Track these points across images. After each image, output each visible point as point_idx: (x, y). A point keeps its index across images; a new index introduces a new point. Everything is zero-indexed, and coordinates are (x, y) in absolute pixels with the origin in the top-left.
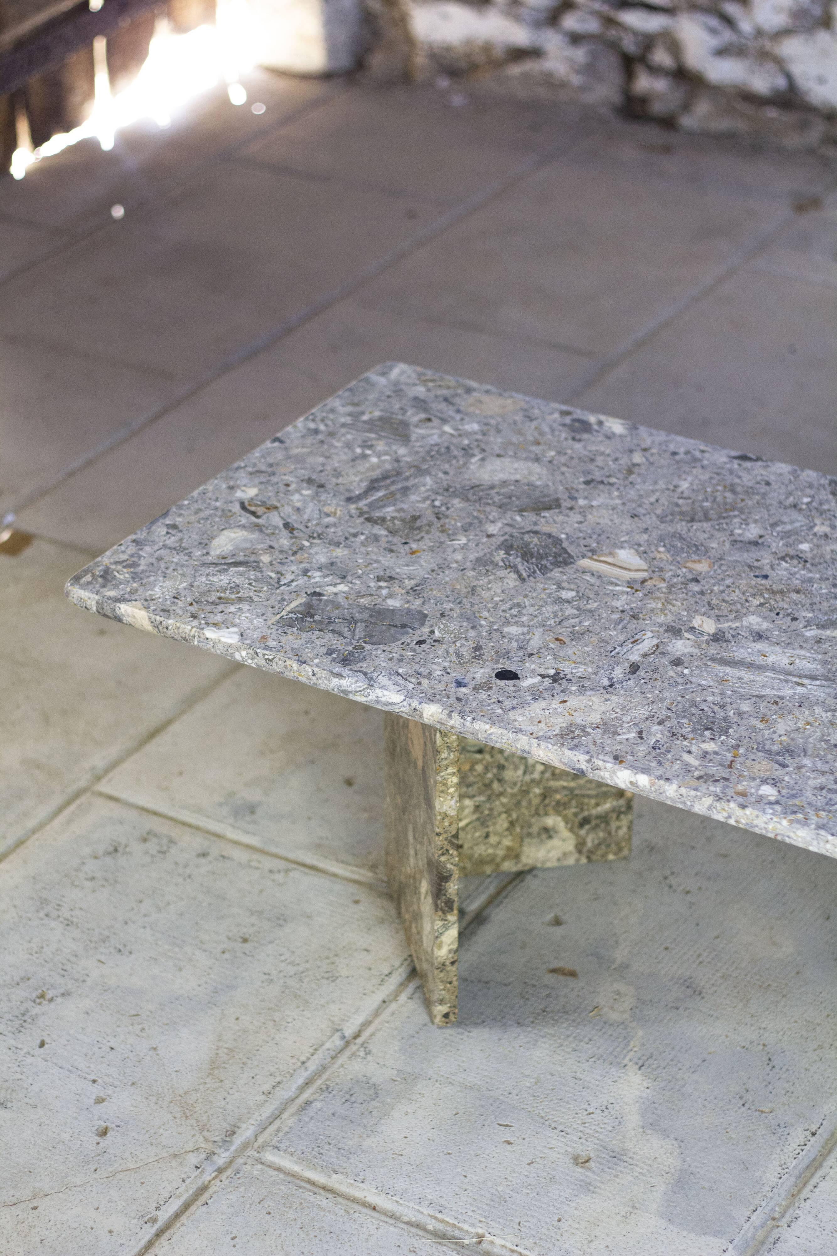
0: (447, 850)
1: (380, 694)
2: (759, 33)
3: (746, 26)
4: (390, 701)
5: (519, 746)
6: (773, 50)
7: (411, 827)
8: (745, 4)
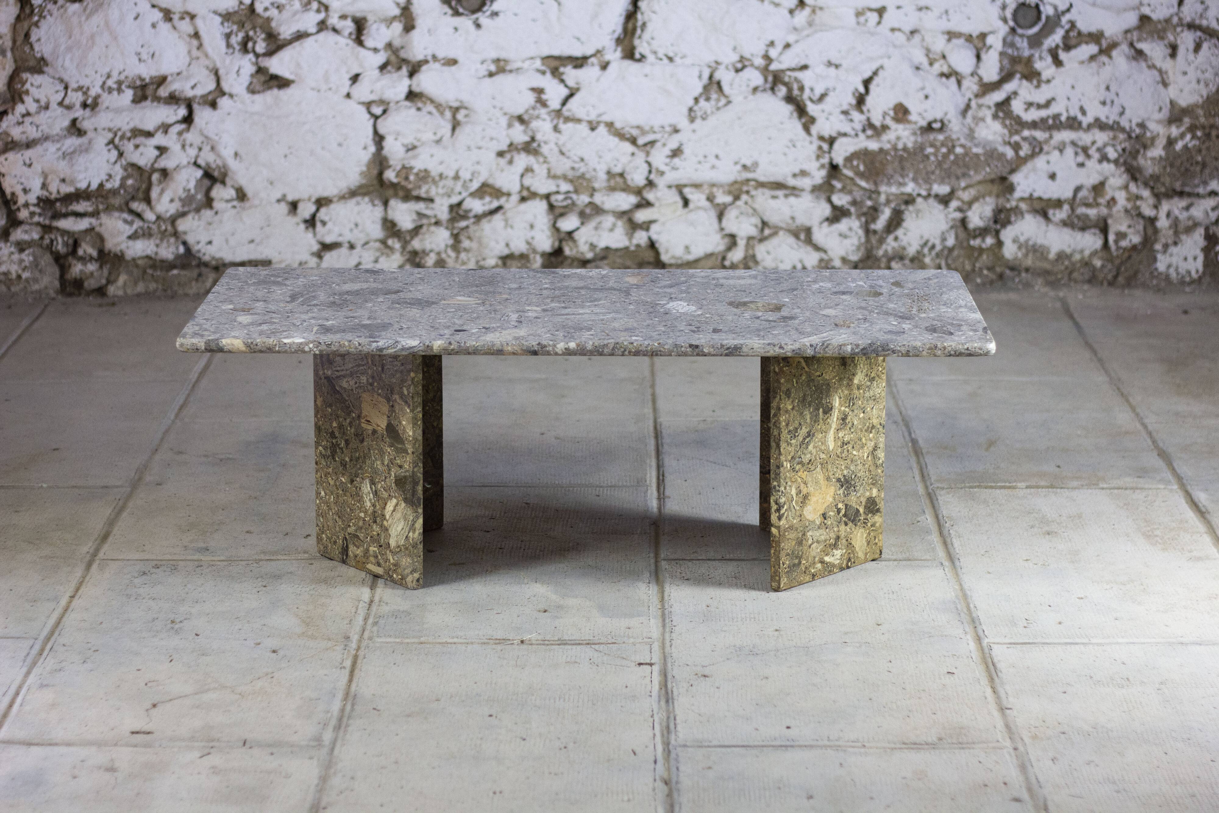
0: (418, 464)
1: (404, 344)
4: (411, 345)
5: (495, 348)
6: (169, 228)
7: (367, 481)
8: (148, 200)
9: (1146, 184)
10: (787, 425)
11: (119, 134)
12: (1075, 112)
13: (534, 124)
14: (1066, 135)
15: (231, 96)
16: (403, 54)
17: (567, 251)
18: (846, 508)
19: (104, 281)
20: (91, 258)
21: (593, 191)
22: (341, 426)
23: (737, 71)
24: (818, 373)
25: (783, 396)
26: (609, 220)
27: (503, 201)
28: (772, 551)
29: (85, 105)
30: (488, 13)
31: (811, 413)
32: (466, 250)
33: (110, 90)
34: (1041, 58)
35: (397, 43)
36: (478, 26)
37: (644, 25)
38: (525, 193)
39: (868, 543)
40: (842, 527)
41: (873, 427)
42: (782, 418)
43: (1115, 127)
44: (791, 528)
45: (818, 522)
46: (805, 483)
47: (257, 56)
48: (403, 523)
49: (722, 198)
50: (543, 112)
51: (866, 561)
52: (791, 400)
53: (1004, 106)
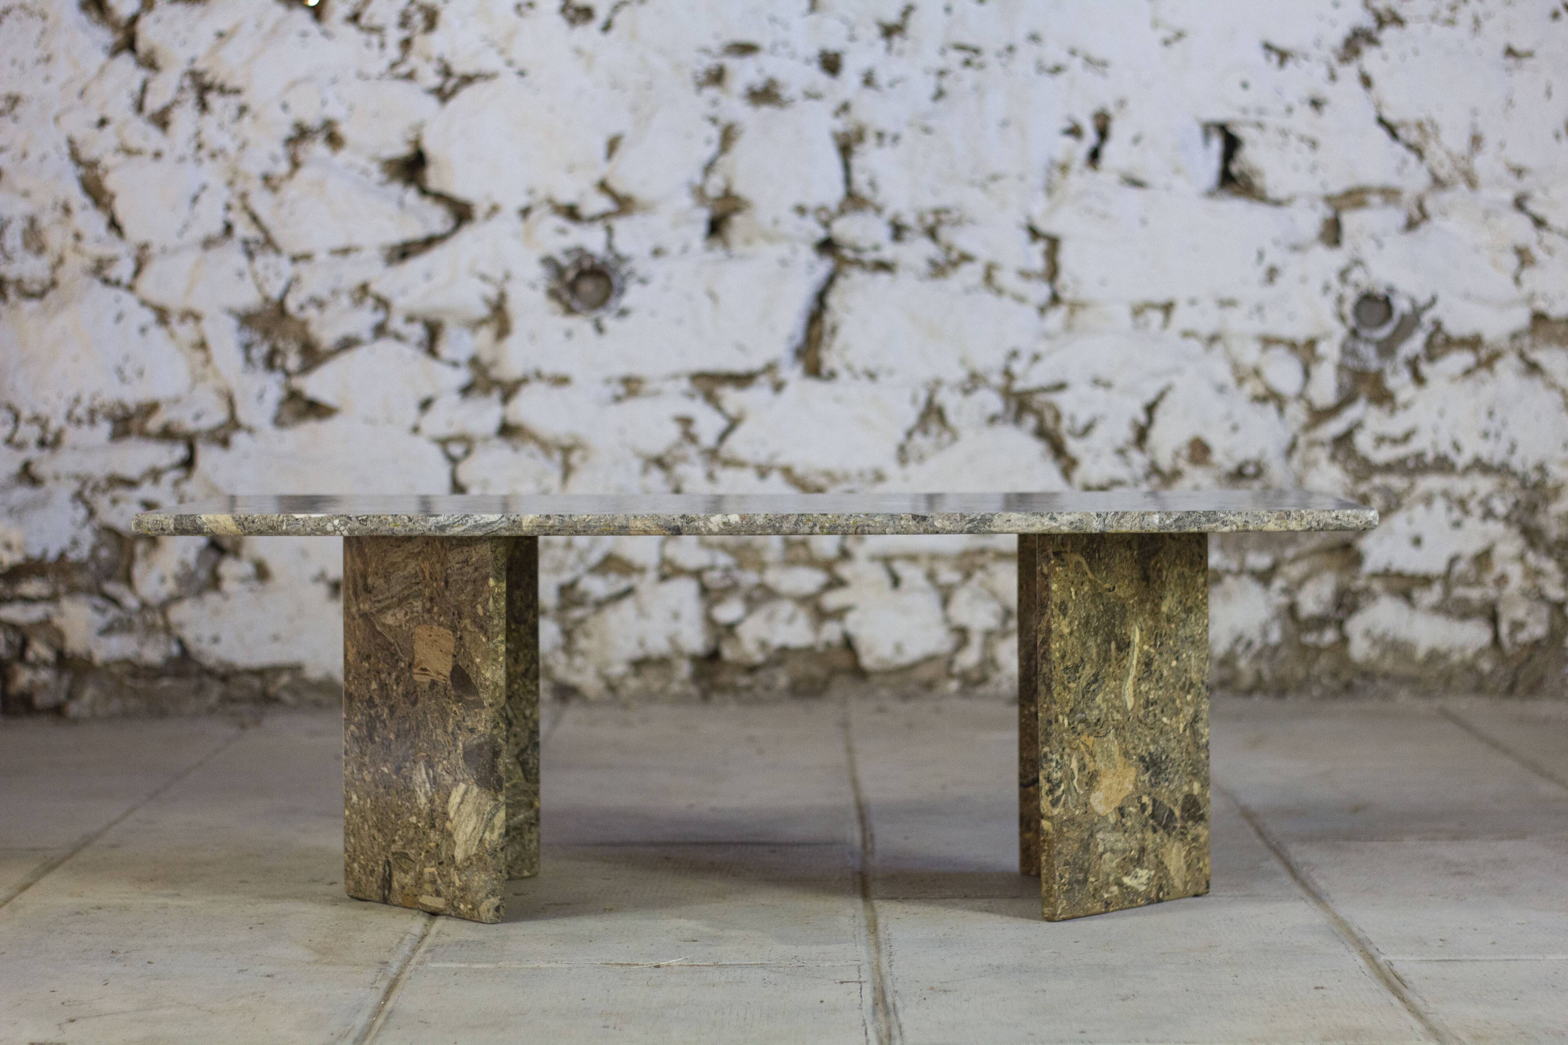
0: (498, 723)
1: (478, 518)
2: (144, 606)
3: (131, 602)
4: (489, 521)
5: (616, 524)
6: (160, 622)
7: (422, 765)
8: (128, 580)
9: (1549, 552)
10: (1063, 657)
11: (90, 484)
12: (1445, 447)
13: (681, 469)
14: (1432, 483)
15: (250, 431)
16: (495, 373)
17: (728, 652)
18: (1154, 805)
19: (62, 696)
20: (45, 664)
21: (762, 567)
22: (383, 686)
23: (967, 392)
24: (1107, 586)
25: (1056, 612)
26: (786, 608)
27: (634, 580)
28: (1043, 858)
29: (42, 443)
30: (615, 312)
31: (1098, 646)
32: (583, 653)
33: (79, 422)
34: (1395, 372)
35: (486, 357)
36: (600, 329)
37: (834, 330)
38: (667, 569)
39: (1189, 867)
40: (1149, 835)
41: (1192, 685)
42: (1055, 646)
43: (1502, 470)
44: (1072, 820)
45: (1112, 819)
46: (1092, 755)
47: (288, 374)
48: (474, 819)
49: (948, 575)
50: (691, 451)
51: (1185, 895)
52: (1067, 620)
53: (1344, 441)
